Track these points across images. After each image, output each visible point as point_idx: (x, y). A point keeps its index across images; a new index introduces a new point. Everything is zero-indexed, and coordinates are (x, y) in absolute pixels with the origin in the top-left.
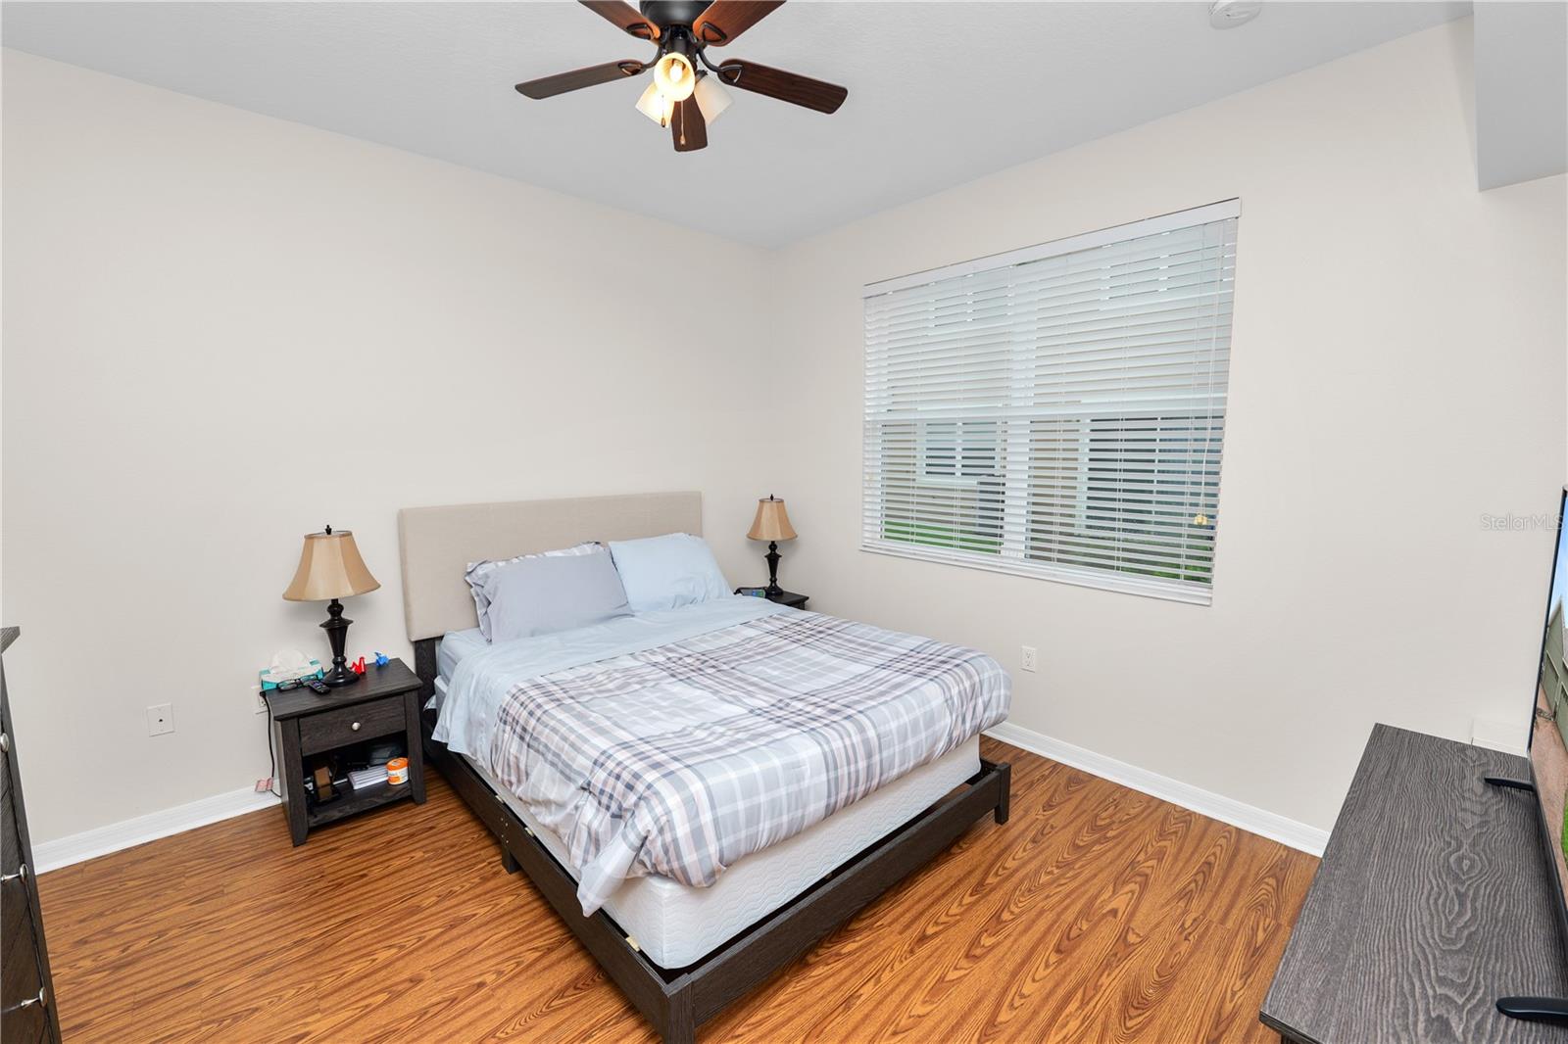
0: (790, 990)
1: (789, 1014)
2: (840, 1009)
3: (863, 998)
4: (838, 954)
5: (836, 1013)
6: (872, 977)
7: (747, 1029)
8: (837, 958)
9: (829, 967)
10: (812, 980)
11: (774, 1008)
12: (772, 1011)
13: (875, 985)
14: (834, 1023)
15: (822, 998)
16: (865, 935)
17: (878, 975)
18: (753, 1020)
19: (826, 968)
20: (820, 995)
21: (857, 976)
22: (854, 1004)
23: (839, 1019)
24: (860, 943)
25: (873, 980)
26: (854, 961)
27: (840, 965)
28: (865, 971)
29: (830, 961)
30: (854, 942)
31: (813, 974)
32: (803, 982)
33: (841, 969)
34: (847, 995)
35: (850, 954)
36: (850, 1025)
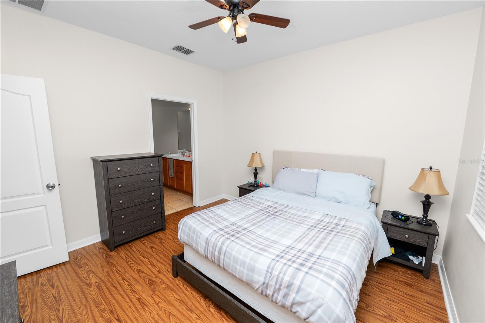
0: (196, 295)
1: (188, 295)
2: (188, 308)
3: (191, 314)
4: (209, 307)
5: (187, 307)
6: (199, 317)
7: (185, 287)
8: (208, 307)
9: (205, 305)
10: (200, 300)
11: (191, 292)
12: (190, 292)
13: (195, 318)
14: (183, 306)
15: (193, 303)
16: (218, 315)
17: (200, 319)
18: (188, 288)
19: (204, 304)
20: (194, 303)
21: (200, 312)
22: (189, 312)
23: (184, 308)
24: (214, 313)
25: (198, 317)
26: (206, 311)
27: (205, 307)
28: (202, 315)
29: (206, 304)
30: (215, 311)
31: (202, 300)
32: (199, 298)
33: (203, 308)
34: (193, 310)
35: (209, 310)
36: (181, 310)
